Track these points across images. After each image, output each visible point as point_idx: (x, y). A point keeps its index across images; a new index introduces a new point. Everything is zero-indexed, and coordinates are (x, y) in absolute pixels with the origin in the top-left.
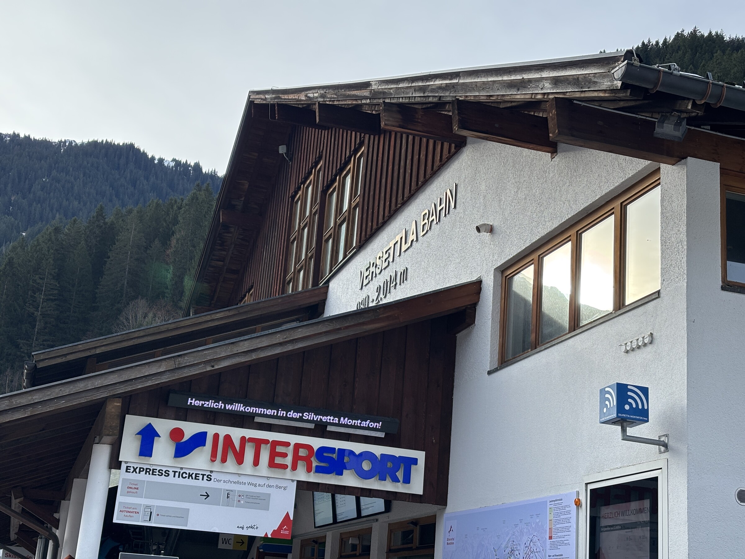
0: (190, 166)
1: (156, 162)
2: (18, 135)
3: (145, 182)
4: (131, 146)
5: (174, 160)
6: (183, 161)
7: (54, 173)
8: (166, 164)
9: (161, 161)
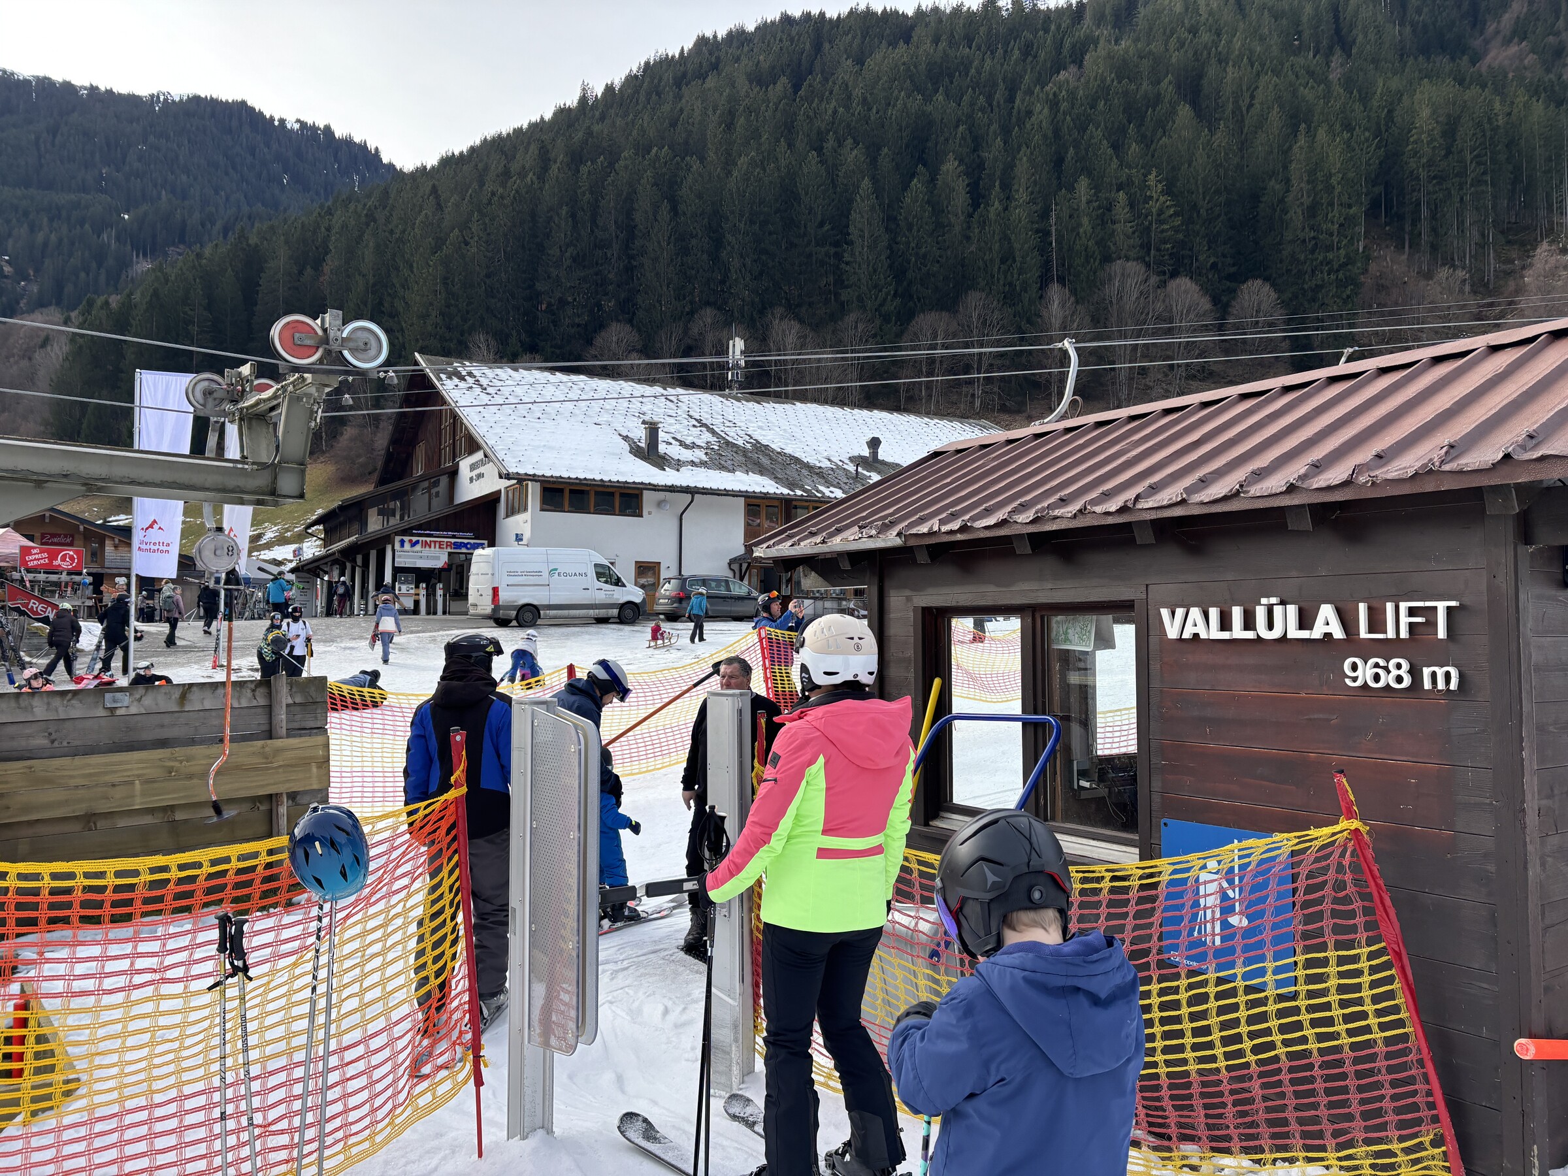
0: (319, 128)
1: (276, 123)
2: (97, 88)
3: (266, 150)
4: (243, 103)
5: (298, 121)
6: (310, 122)
7: (151, 139)
8: (289, 126)
9: (282, 121)
